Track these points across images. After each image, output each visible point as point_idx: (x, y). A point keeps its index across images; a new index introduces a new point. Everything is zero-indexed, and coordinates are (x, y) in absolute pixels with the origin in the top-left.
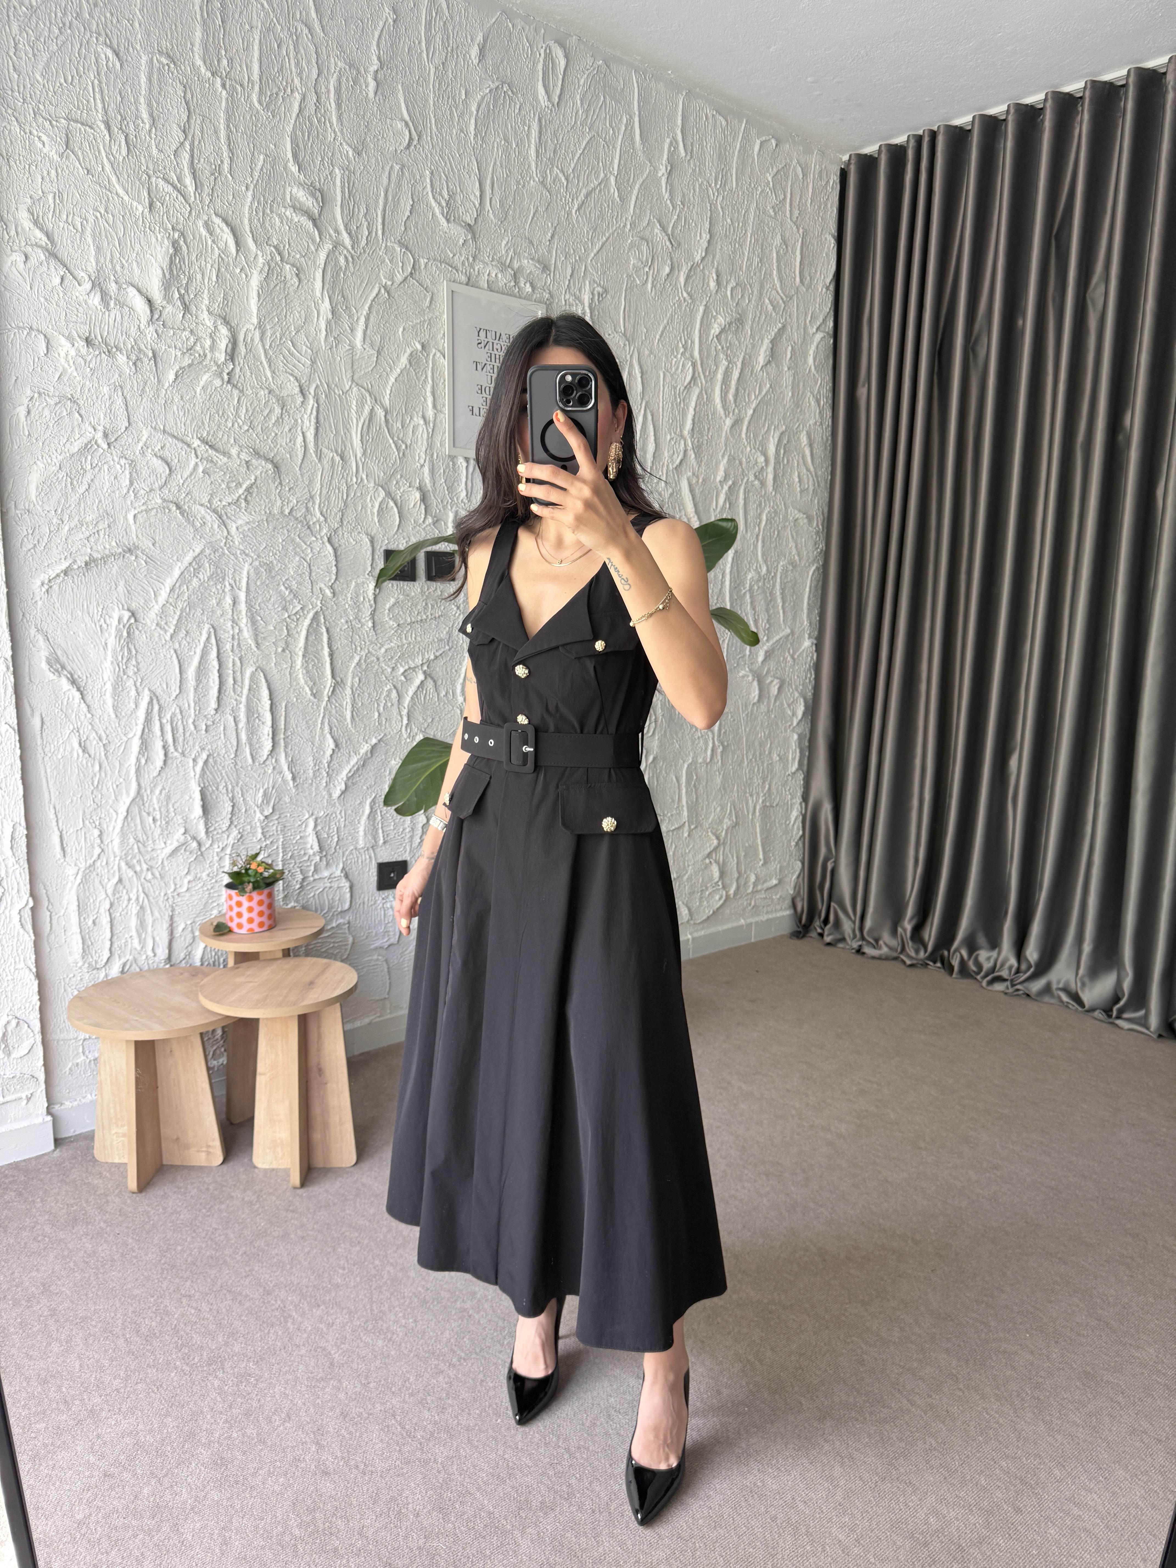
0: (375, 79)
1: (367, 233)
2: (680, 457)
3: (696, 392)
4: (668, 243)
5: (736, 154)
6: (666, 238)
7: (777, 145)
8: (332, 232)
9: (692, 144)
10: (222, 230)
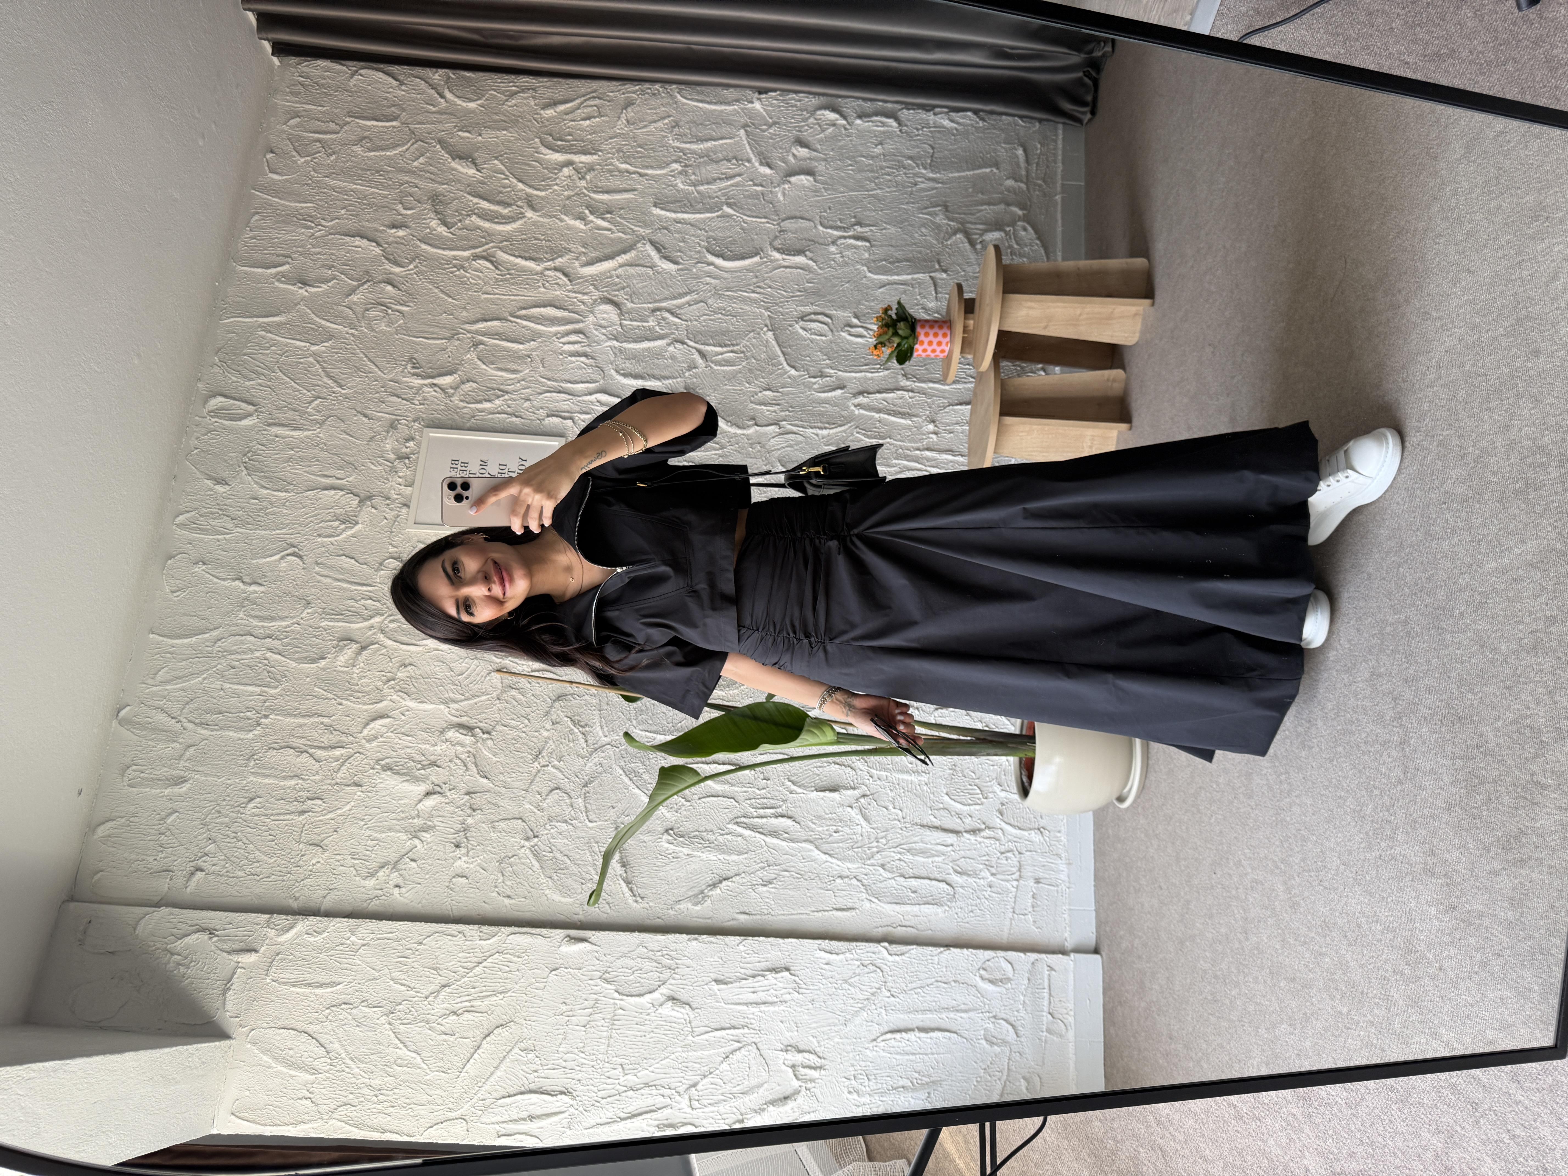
0: (250, 584)
1: (370, 601)
2: (561, 276)
3: (501, 255)
4: (366, 286)
5: (282, 202)
6: (361, 289)
7: (272, 152)
8: (370, 633)
9: (278, 256)
10: (373, 729)
